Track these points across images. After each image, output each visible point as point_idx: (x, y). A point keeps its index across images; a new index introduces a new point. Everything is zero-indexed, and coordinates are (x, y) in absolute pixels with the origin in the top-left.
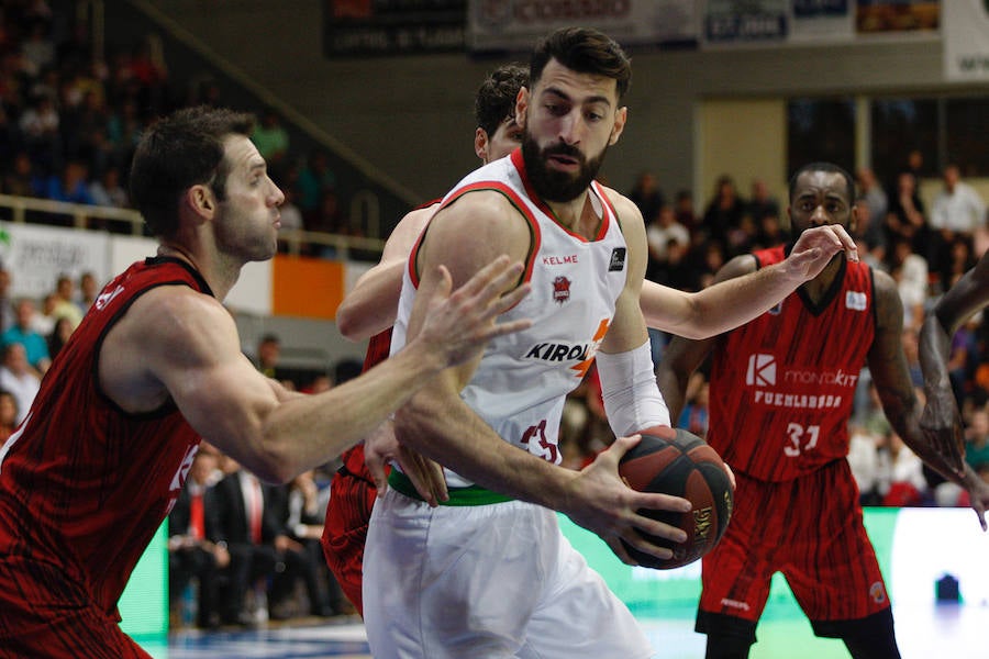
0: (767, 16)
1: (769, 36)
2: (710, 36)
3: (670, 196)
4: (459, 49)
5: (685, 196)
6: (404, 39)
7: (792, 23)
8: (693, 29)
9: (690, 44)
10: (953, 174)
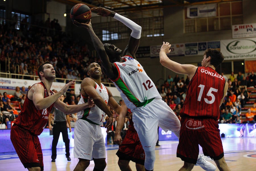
0: (195, 51)
1: (195, 54)
2: (186, 54)
3: (181, 78)
4: (149, 57)
5: (183, 78)
6: (141, 55)
7: (198, 52)
8: (184, 53)
9: (183, 55)
10: (223, 74)
